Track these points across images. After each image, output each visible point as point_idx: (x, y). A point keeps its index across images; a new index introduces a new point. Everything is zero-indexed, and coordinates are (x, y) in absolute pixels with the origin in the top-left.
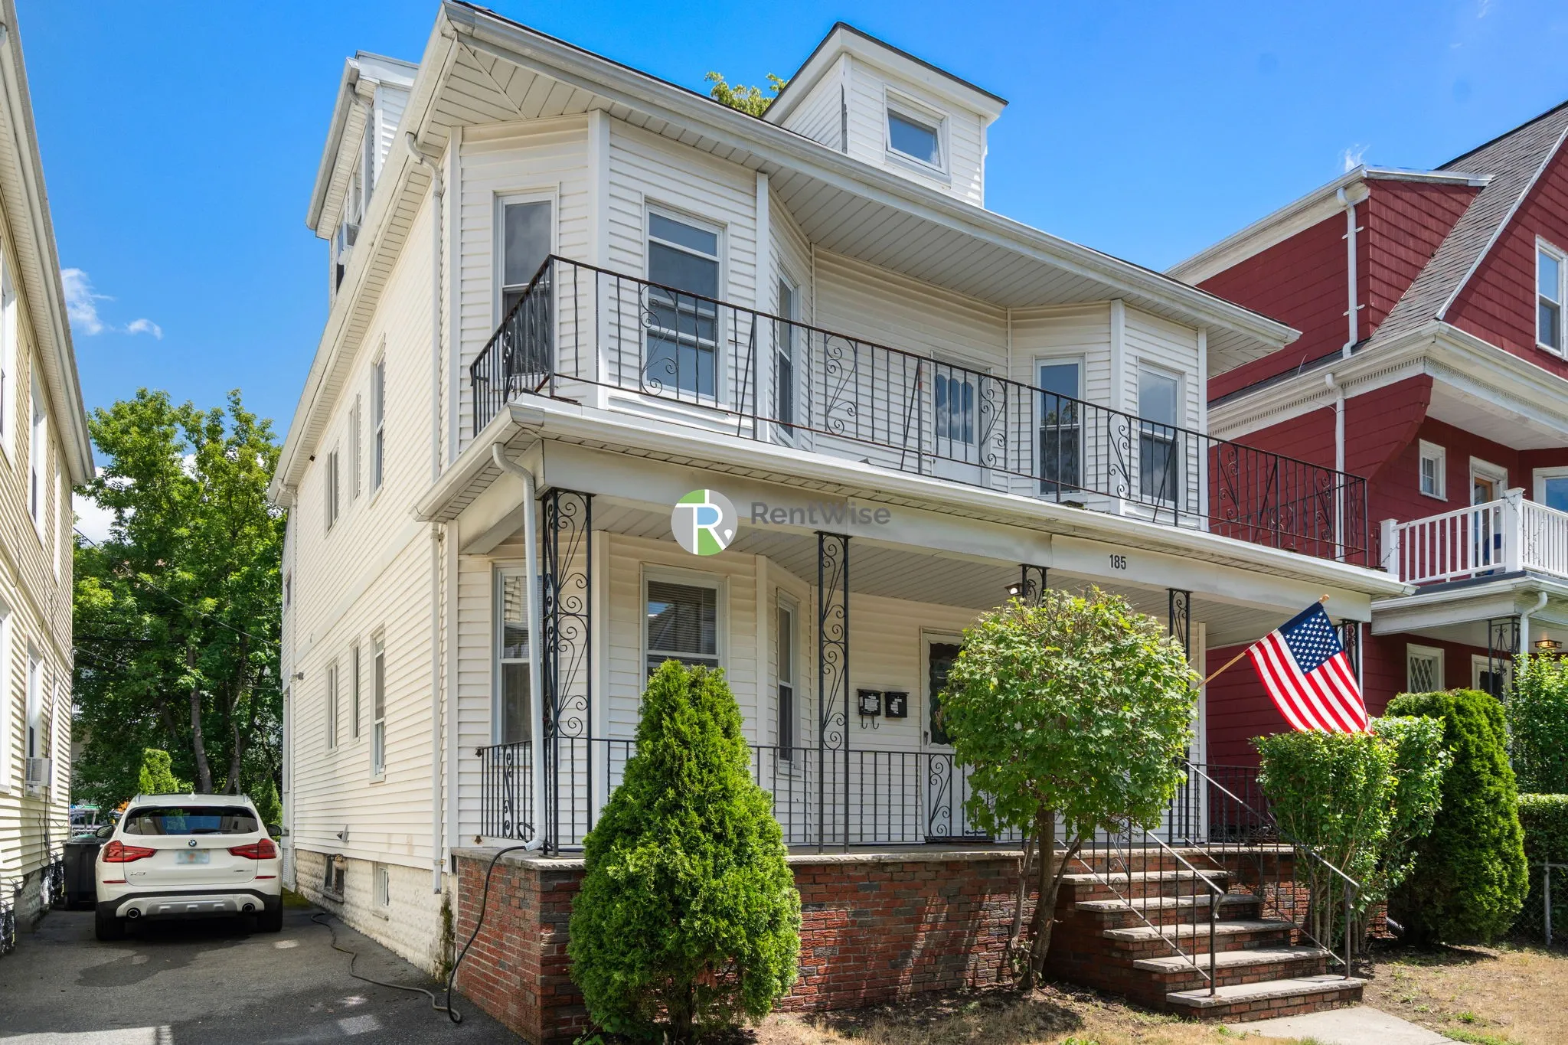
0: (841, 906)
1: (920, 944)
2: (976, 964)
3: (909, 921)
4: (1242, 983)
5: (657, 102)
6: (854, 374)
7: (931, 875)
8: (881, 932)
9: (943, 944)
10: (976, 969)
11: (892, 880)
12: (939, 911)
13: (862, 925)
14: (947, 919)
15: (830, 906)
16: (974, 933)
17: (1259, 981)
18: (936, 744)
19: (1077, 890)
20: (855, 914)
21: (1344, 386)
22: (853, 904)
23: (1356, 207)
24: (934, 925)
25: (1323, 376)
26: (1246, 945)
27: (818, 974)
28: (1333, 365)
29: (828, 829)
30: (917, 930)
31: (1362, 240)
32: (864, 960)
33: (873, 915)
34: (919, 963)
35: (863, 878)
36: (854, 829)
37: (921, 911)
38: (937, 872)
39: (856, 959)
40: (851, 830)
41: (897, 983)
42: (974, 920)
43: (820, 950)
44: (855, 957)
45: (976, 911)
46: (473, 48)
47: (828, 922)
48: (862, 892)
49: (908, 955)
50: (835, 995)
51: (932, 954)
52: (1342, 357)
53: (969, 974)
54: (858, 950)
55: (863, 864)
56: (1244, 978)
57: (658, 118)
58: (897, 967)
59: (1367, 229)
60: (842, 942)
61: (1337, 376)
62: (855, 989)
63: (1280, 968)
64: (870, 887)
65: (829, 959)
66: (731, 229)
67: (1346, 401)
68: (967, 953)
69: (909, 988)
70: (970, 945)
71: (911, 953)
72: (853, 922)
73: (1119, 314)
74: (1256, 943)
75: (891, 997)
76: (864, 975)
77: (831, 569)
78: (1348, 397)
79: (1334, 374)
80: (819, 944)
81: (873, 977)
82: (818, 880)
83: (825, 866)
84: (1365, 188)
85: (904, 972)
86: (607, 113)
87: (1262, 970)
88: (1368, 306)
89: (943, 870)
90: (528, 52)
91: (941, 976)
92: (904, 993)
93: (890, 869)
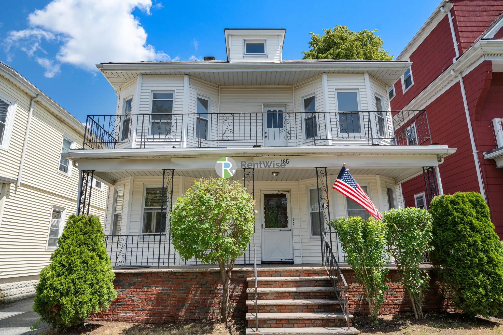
0: (157, 287)
1: (189, 302)
2: (214, 311)
3: (184, 293)
4: (294, 327)
5: (150, 68)
6: (176, 124)
7: (195, 277)
8: (173, 297)
9: (199, 302)
10: (213, 313)
11: (178, 278)
12: (198, 290)
13: (165, 294)
14: (201, 293)
15: (153, 287)
16: (213, 298)
17: (305, 327)
18: (267, 228)
19: (249, 284)
20: (162, 290)
21: (461, 73)
22: (162, 286)
23: (450, 11)
24: (195, 295)
25: (450, 72)
26: (315, 310)
27: (147, 310)
28: (452, 67)
29: (161, 261)
30: (187, 296)
31: (454, 21)
32: (166, 306)
33: (169, 291)
34: (188, 309)
35: (166, 277)
36: (171, 260)
37: (190, 290)
38: (197, 276)
39: (162, 306)
40: (170, 261)
41: (178, 315)
42: (213, 294)
43: (148, 302)
44: (162, 305)
45: (214, 290)
46: (106, 71)
47: (152, 292)
48: (166, 282)
49: (184, 305)
50: (153, 319)
51: (194, 306)
52: (453, 63)
53: (210, 314)
54: (163, 303)
55: (167, 273)
56: (295, 325)
57: (152, 71)
58: (179, 310)
59: (455, 16)
60: (157, 300)
61: (455, 70)
62: (162, 316)
63: (319, 322)
64: (169, 281)
65: (152, 305)
66: (176, 91)
67: (463, 78)
68: (210, 306)
69: (183, 318)
70: (211, 303)
71: (185, 305)
72: (161, 293)
73: (325, 78)
74: (322, 310)
75: (175, 321)
76: (165, 312)
77: (167, 179)
78: (463, 76)
79: (454, 70)
80: (147, 300)
81: (169, 313)
82: (149, 278)
83: (151, 274)
84: (452, 4)
85: (182, 312)
86: (142, 74)
87: (306, 322)
88: (461, 43)
89: (200, 275)
90: (117, 68)
91: (198, 313)
92: (181, 320)
93: (177, 274)
